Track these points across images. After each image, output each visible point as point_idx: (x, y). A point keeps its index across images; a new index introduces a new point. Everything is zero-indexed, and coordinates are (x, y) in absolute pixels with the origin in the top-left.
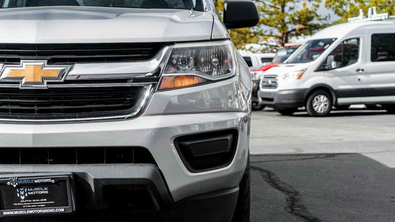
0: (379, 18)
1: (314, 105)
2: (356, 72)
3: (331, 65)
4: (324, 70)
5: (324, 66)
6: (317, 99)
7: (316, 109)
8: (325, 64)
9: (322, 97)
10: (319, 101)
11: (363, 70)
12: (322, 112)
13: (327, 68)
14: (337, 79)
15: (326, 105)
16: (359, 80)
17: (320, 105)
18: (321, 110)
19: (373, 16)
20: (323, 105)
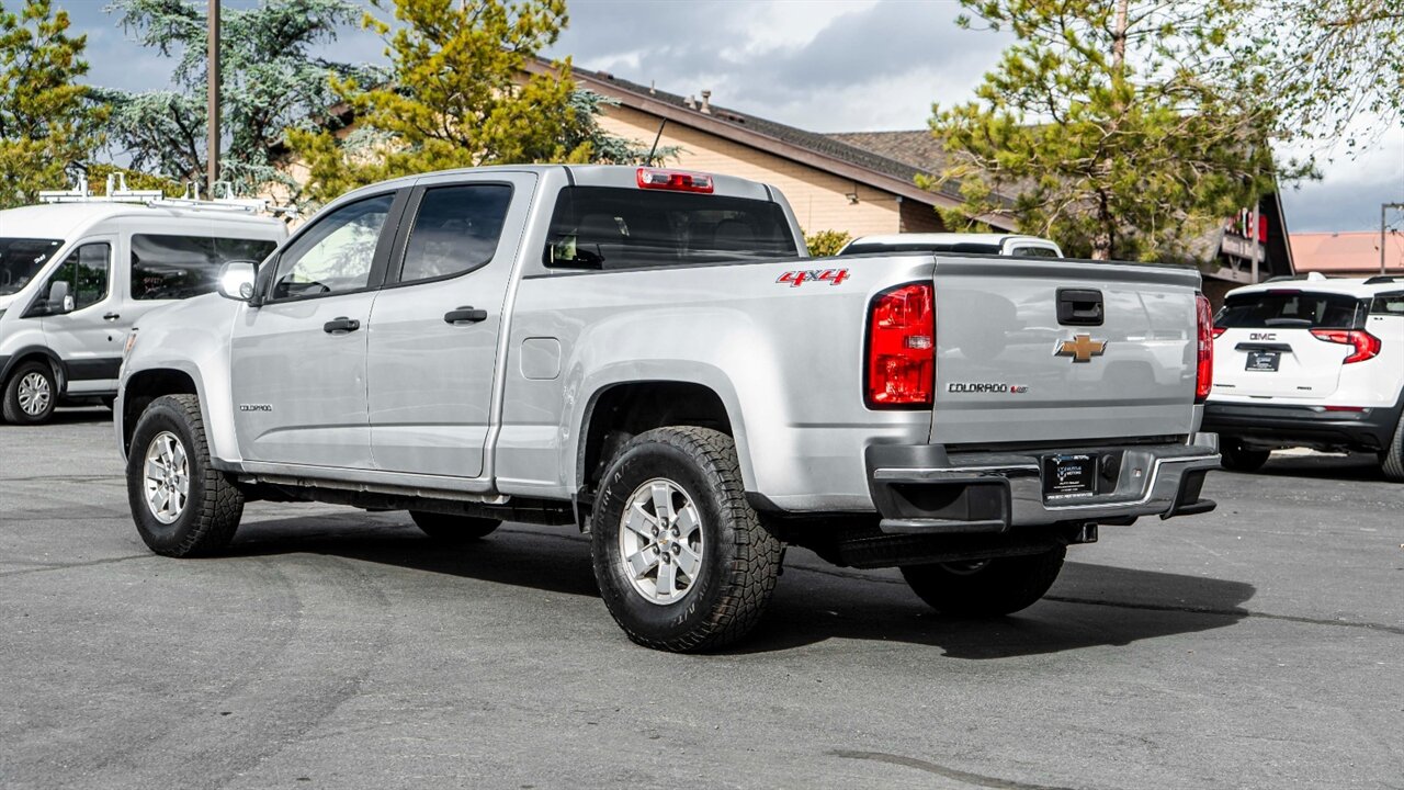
0: (138, 199)
1: (21, 397)
2: (105, 321)
3: (62, 303)
4: (44, 314)
5: (43, 305)
6: (26, 382)
7: (24, 405)
8: (44, 300)
9: (37, 378)
10: (31, 388)
11: (117, 317)
12: (37, 412)
13: (49, 309)
14: (67, 334)
15: (44, 397)
16: (110, 339)
17: (33, 397)
18: (35, 409)
19: (117, 192)
20: (38, 395)
